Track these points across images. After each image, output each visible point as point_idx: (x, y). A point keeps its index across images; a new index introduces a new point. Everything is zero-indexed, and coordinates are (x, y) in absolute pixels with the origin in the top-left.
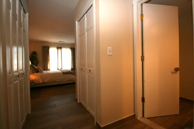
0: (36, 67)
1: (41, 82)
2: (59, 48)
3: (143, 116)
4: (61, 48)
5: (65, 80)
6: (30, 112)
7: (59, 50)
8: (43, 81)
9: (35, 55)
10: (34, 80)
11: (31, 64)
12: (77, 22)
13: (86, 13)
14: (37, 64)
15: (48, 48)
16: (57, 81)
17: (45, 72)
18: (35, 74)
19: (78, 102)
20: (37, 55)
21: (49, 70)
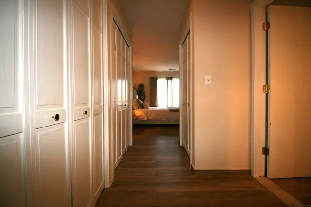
0: (141, 102)
1: (146, 119)
2: (169, 78)
3: (266, 176)
4: (171, 78)
5: (172, 120)
6: (131, 145)
7: (169, 81)
8: (147, 118)
9: (142, 88)
10: (140, 116)
11: (137, 98)
12: (180, 46)
13: (188, 34)
14: (144, 99)
15: (156, 79)
16: (162, 119)
17: (151, 108)
18: (140, 109)
19: (181, 145)
20: (144, 88)
21: (157, 106)
